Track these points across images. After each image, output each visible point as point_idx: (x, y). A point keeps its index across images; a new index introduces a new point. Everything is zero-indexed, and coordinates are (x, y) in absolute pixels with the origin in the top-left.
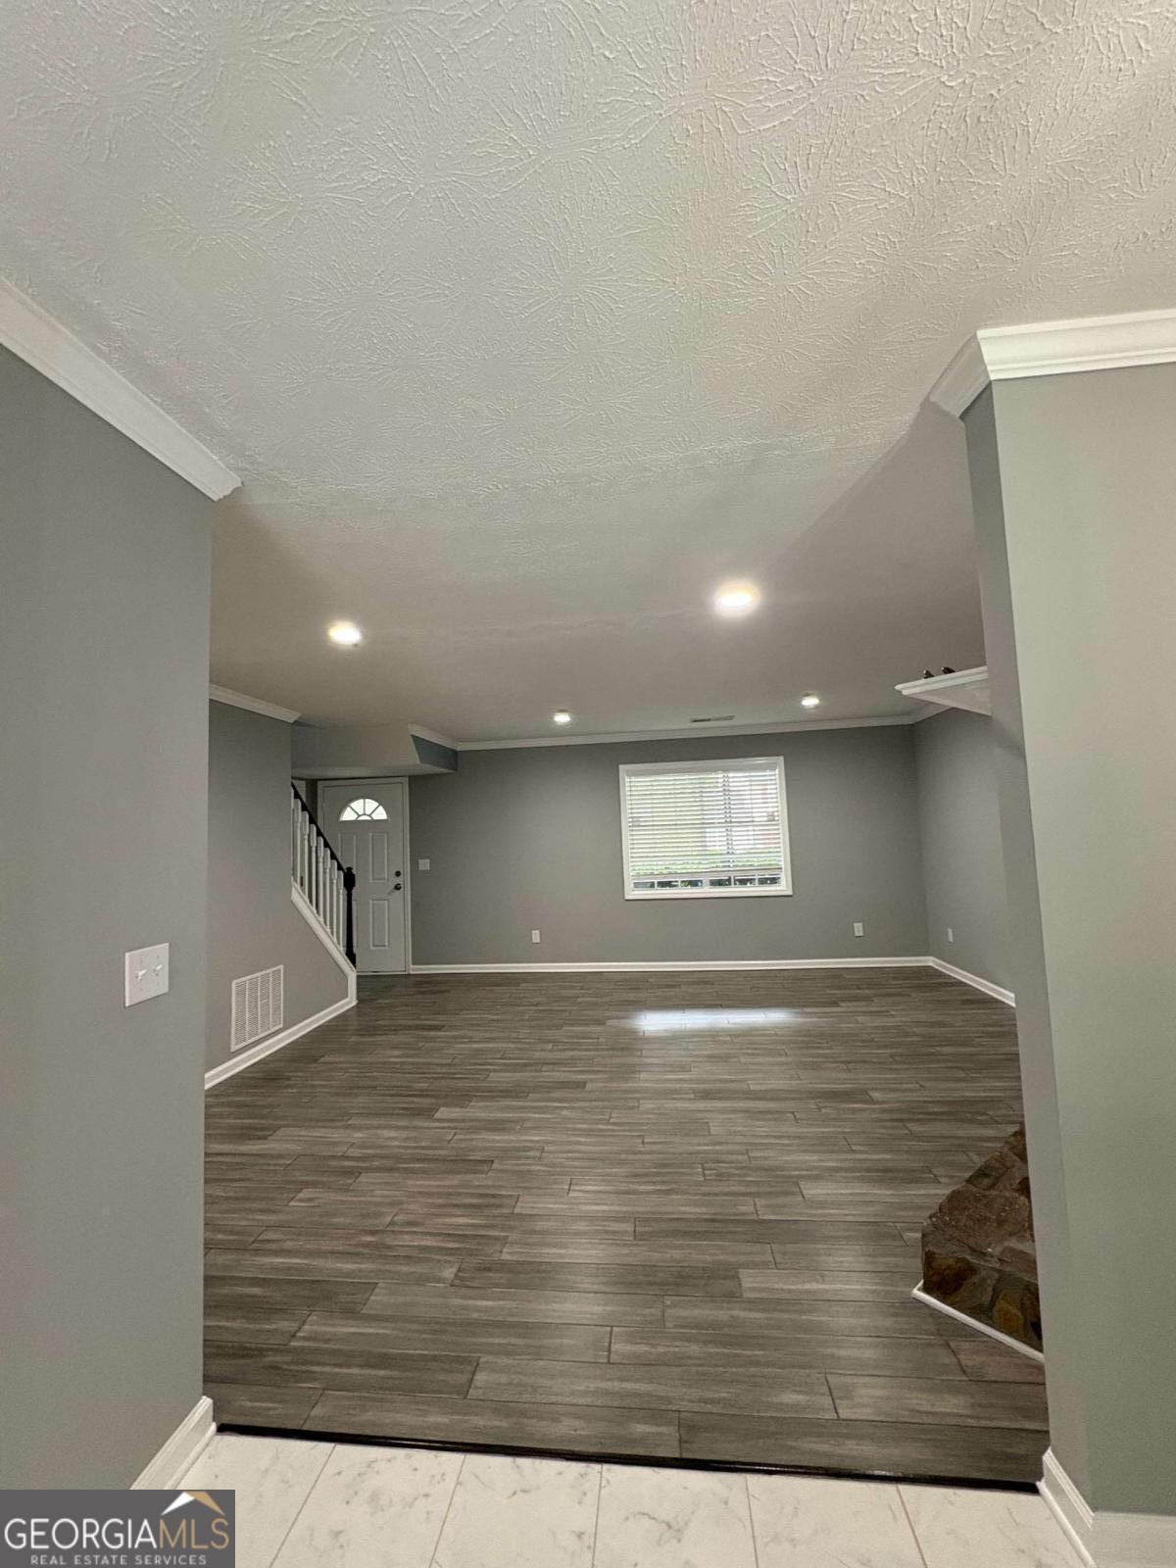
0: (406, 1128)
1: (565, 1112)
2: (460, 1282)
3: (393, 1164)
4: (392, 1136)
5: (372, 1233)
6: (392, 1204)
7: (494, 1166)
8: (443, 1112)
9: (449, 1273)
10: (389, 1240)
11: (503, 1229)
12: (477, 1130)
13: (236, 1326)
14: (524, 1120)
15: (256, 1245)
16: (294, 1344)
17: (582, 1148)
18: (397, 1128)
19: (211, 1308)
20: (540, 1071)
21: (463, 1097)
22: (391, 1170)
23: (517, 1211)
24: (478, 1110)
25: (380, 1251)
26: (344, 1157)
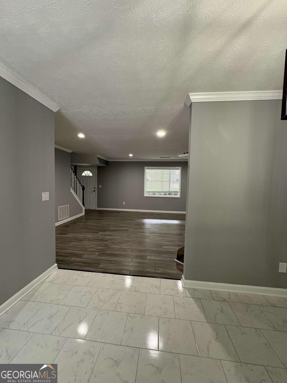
0: (92, 235)
1: (123, 234)
2: (99, 255)
3: (89, 240)
4: (90, 236)
5: (85, 248)
6: (88, 245)
7: (108, 241)
8: (100, 233)
9: (97, 254)
10: (87, 249)
11: (108, 249)
12: (106, 236)
13: (61, 258)
14: (115, 235)
15: (64, 249)
16: (70, 260)
17: (125, 239)
18: (91, 235)
19: (56, 256)
20: (120, 228)
21: (104, 231)
22: (88, 240)
23: (111, 247)
24: (107, 233)
25: (86, 251)
26: (80, 238)
